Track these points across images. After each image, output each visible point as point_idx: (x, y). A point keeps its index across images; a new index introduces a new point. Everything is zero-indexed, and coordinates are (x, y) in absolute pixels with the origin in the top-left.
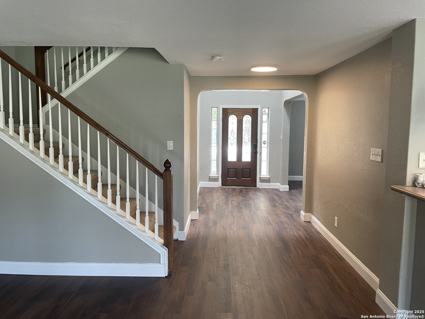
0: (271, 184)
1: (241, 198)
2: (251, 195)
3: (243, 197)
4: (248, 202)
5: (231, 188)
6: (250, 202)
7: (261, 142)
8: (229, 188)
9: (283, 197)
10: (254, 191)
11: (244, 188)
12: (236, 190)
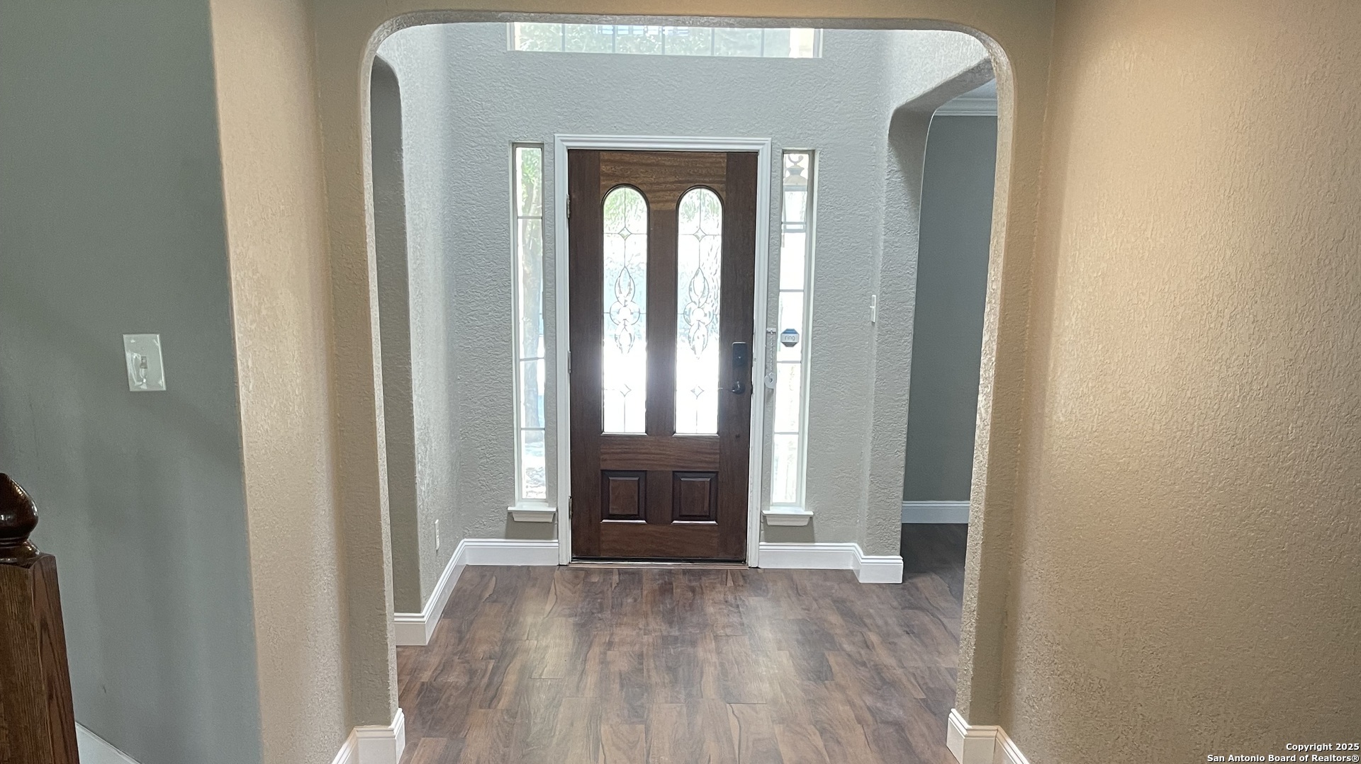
0: (819, 546)
1: (657, 626)
2: (711, 610)
3: (671, 623)
4: (690, 650)
5: (621, 572)
6: (701, 653)
7: (771, 335)
8: (608, 572)
9: (870, 616)
10: (730, 583)
11: (685, 572)
12: (640, 581)
